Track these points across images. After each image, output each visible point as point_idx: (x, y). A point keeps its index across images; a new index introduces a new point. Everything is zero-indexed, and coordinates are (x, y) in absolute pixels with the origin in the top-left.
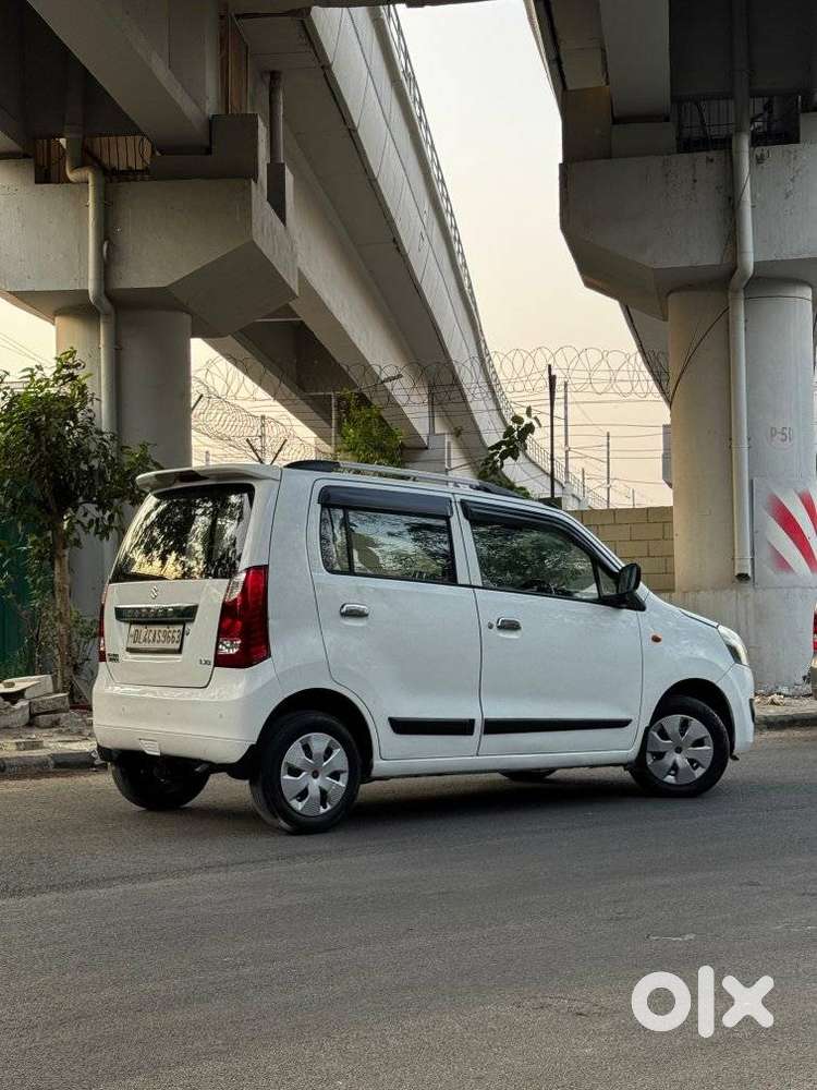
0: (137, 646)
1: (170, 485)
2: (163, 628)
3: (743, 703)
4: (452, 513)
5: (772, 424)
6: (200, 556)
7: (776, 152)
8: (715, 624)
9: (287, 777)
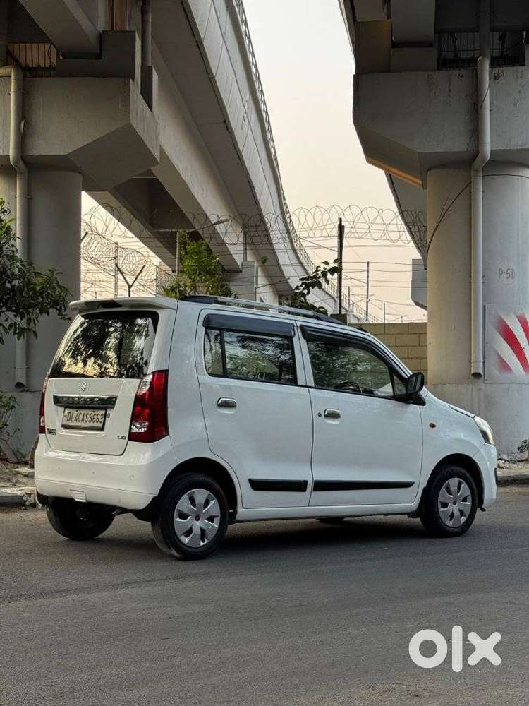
0: (70, 423)
1: (95, 310)
2: (90, 412)
3: (490, 470)
4: (295, 334)
5: (499, 267)
6: (115, 361)
7: (508, 72)
8: (473, 415)
9: (178, 520)
